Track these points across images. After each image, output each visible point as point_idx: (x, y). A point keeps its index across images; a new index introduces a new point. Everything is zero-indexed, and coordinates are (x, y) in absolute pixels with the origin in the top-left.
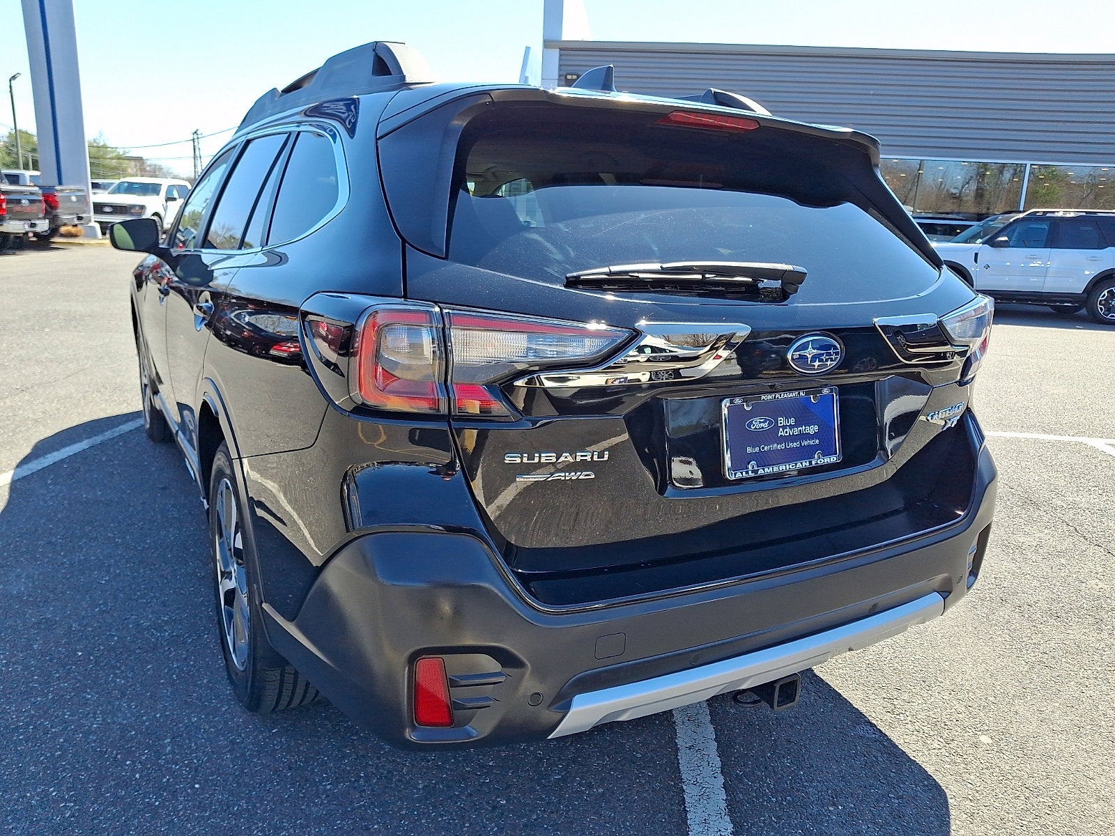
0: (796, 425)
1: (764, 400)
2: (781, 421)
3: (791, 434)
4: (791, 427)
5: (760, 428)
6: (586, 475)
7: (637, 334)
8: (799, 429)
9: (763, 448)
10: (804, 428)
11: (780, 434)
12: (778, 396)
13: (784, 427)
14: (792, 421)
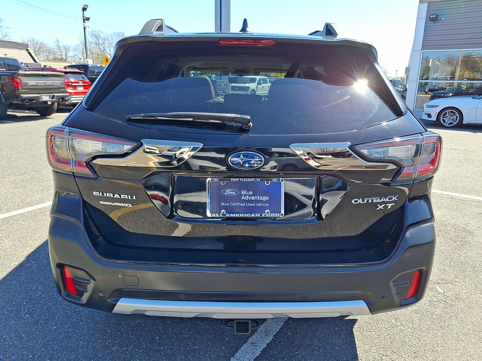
0: (254, 195)
1: (232, 181)
2: (243, 192)
3: (250, 199)
4: (250, 195)
5: (230, 194)
6: (128, 205)
7: (142, 144)
8: (255, 197)
9: (231, 204)
10: (258, 197)
11: (242, 198)
12: (241, 179)
13: (245, 195)
14: (251, 193)
